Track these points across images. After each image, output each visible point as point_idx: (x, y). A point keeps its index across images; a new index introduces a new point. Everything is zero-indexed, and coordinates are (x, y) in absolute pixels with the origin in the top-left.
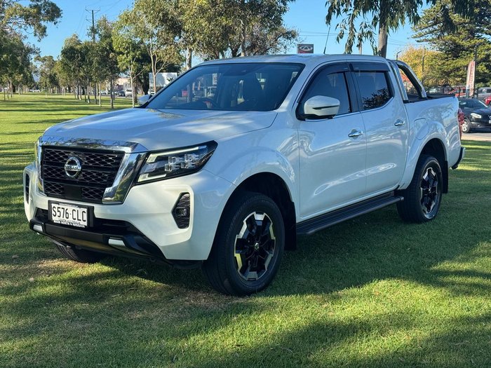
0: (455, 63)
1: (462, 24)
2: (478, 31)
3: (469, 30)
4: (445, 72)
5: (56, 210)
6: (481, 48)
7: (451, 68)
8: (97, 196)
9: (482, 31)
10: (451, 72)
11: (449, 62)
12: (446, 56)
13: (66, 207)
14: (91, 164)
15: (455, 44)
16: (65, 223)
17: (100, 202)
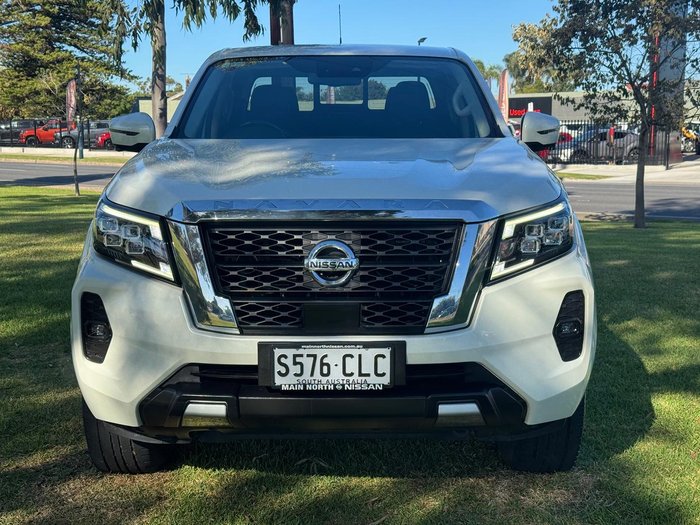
0: (33, 84)
1: (36, 27)
2: (59, 40)
3: (46, 38)
4: (18, 98)
5: (289, 362)
6: (66, 64)
7: (27, 92)
8: (412, 319)
9: (65, 41)
10: (27, 97)
11: (22, 83)
12: (17, 74)
13: (320, 352)
14: (379, 253)
15: (29, 57)
16: (320, 387)
17: (419, 331)
